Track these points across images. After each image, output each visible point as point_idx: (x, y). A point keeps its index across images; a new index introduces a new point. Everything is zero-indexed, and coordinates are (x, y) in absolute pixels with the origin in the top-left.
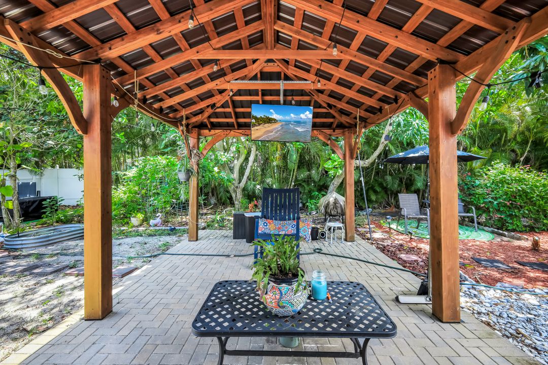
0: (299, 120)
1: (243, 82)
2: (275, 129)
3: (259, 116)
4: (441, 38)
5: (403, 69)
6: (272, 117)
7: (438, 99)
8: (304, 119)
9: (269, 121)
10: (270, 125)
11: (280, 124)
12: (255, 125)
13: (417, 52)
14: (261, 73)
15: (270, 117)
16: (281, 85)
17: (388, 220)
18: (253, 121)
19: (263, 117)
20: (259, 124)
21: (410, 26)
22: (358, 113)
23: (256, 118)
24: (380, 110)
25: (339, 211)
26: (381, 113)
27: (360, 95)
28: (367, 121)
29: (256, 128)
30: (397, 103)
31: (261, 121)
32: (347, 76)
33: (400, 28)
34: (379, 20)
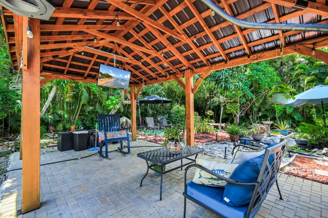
0: (124, 79)
1: (90, 48)
2: (111, 82)
3: (103, 73)
4: (191, 61)
5: (174, 66)
6: (110, 75)
7: (190, 81)
8: (126, 78)
9: (108, 76)
10: (109, 79)
11: (114, 79)
12: (100, 78)
13: (182, 61)
14: (103, 47)
15: (109, 74)
16: (115, 57)
17: (144, 130)
18: (100, 75)
19: (105, 73)
20: (103, 78)
21: (185, 54)
22: (144, 78)
23: (101, 74)
24: (156, 79)
25: (129, 126)
26: (156, 80)
27: (149, 70)
28: (147, 82)
29: (101, 79)
30: (166, 78)
31: (104, 76)
32: (150, 62)
33: (181, 53)
34: (177, 48)
